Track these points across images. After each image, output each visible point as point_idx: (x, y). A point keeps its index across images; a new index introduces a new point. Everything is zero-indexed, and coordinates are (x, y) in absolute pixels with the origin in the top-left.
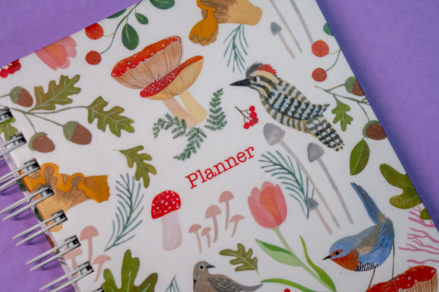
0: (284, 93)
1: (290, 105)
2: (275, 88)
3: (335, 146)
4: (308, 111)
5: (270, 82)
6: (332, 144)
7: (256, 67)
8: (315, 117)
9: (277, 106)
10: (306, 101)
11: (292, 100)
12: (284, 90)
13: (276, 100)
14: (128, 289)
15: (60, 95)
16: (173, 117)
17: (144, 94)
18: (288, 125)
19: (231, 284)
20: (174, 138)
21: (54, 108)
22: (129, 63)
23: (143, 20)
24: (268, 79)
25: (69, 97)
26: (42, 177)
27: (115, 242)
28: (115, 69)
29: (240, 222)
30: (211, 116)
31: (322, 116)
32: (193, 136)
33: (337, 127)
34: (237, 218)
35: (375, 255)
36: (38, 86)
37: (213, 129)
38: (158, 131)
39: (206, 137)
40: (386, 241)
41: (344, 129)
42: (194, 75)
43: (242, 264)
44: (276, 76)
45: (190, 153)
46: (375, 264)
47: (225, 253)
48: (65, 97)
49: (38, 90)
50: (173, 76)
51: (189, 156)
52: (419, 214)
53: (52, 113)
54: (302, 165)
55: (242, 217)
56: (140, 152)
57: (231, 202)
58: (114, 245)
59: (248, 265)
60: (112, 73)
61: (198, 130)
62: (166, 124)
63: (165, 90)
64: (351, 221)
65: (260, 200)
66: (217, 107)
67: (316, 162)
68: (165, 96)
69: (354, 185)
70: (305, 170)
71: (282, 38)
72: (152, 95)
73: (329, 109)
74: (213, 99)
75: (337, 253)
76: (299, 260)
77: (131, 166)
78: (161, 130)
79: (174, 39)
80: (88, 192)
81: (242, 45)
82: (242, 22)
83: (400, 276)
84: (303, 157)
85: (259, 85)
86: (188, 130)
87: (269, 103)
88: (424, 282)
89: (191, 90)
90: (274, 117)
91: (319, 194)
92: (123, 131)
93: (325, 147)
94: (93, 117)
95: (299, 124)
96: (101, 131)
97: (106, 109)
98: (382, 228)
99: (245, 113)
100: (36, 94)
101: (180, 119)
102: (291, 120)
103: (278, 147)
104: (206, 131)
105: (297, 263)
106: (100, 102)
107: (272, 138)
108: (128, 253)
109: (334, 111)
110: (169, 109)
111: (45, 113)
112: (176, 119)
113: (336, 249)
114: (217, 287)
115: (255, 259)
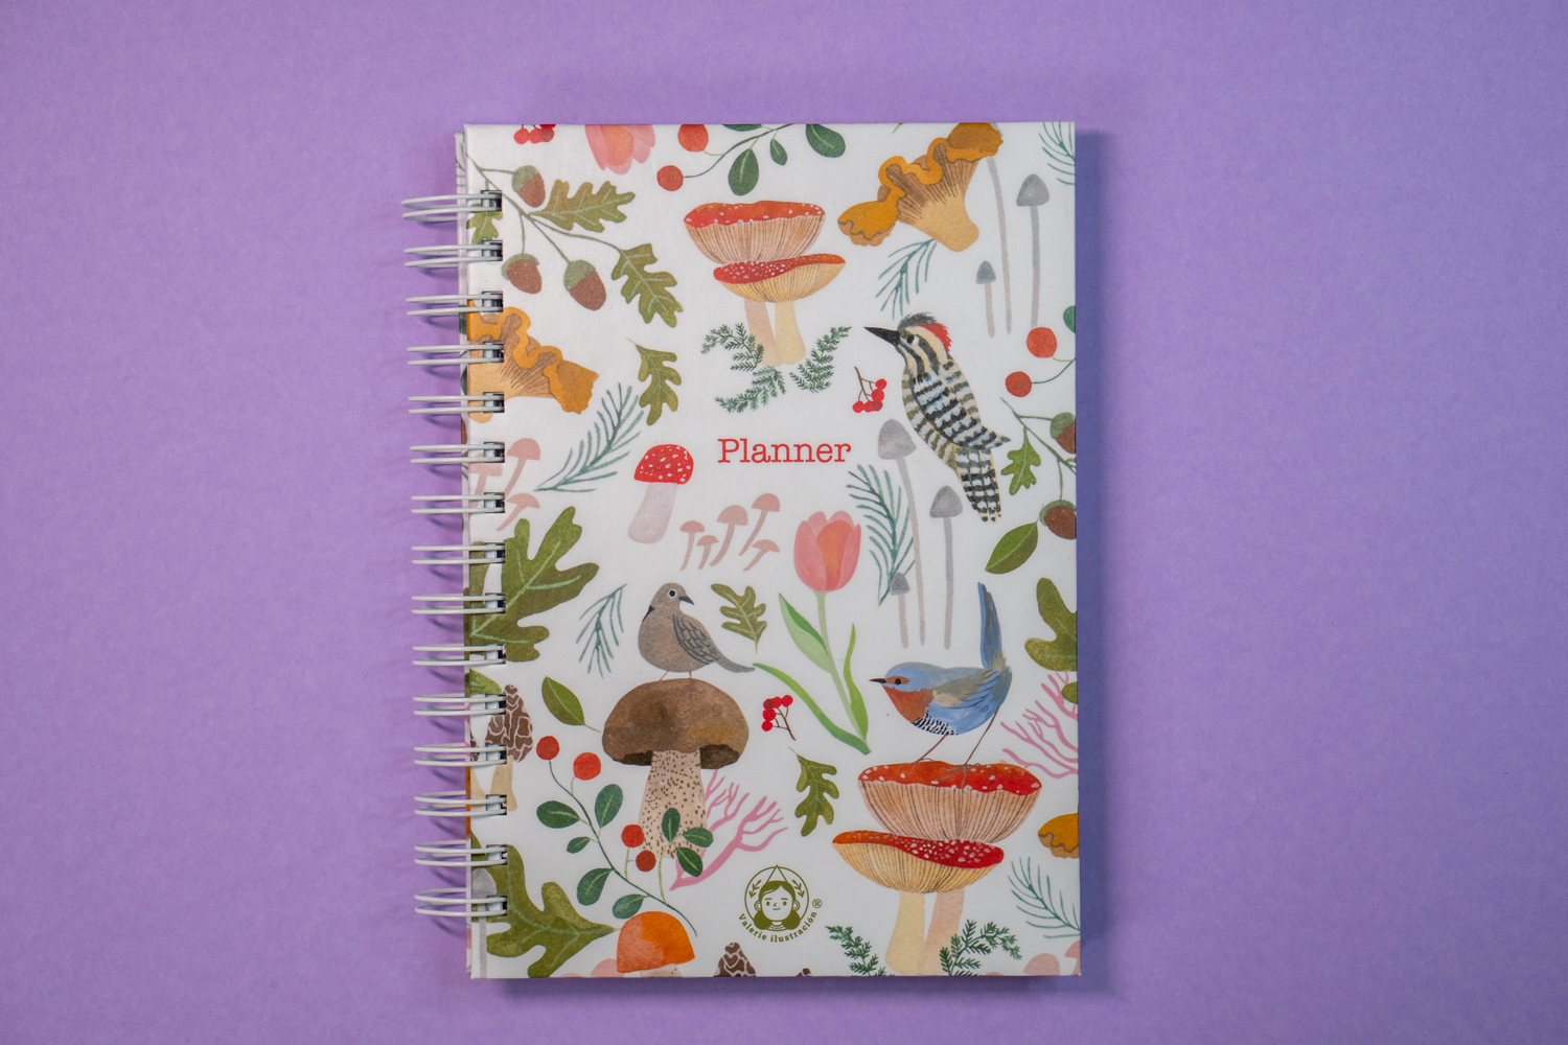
0: (945, 384)
1: (946, 409)
2: (936, 370)
3: (985, 510)
4: (970, 433)
5: (932, 356)
6: (982, 505)
7: (921, 320)
8: (977, 448)
9: (923, 399)
10: (975, 415)
11: (954, 403)
12: (949, 379)
13: (926, 390)
14: (543, 567)
15: (590, 212)
16: (748, 334)
17: (720, 274)
18: (927, 440)
19: (706, 643)
20: (733, 368)
21: (570, 228)
22: (722, 214)
23: (780, 156)
24: (931, 349)
25: (602, 221)
26: (499, 326)
27: (559, 484)
28: (695, 211)
29: (770, 555)
30: (809, 363)
31: (989, 452)
32: (764, 380)
33: (1003, 482)
34: (768, 546)
35: (957, 715)
36: (563, 181)
37: (802, 385)
38: (713, 345)
39: (784, 391)
40: (986, 701)
41: (1013, 491)
42: (815, 284)
43: (738, 622)
44: (947, 350)
45: (746, 404)
46: (949, 729)
47: (720, 589)
48: (595, 219)
49: (560, 187)
50: (781, 268)
51: (740, 409)
52: (1062, 686)
53: (563, 233)
54: (915, 514)
55: (775, 548)
56: (666, 364)
57: (771, 515)
58: (554, 488)
59: (747, 627)
60: (687, 216)
61: (777, 375)
62: (730, 340)
63: (758, 284)
64: (947, 644)
65: (819, 536)
66: (826, 353)
67: (940, 521)
68: (752, 294)
69: (982, 589)
70: (915, 525)
71: (988, 294)
72: (732, 282)
73: (1006, 448)
74: (826, 337)
75: (898, 682)
76: (832, 662)
77: (642, 378)
78: (718, 345)
79: (815, 211)
80: (556, 385)
81: (917, 274)
82: (936, 237)
83: (979, 767)
84: (924, 505)
85: (911, 352)
86: (760, 367)
87: (912, 389)
88: (1012, 795)
89: (798, 304)
90: (911, 415)
91: (919, 574)
92: (657, 316)
93: (967, 505)
94: (622, 271)
95: (945, 446)
96: (623, 298)
97: (649, 268)
98: (991, 678)
99: (866, 385)
100: (554, 193)
101: (757, 342)
102: (935, 433)
103: (891, 466)
104: (789, 383)
105: (826, 662)
106: (644, 254)
107: (890, 447)
108: (569, 513)
109: (1011, 455)
110: (748, 317)
111: (553, 229)
112: (752, 339)
113: (899, 675)
114: (681, 636)
115: (763, 625)
